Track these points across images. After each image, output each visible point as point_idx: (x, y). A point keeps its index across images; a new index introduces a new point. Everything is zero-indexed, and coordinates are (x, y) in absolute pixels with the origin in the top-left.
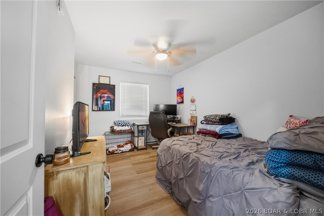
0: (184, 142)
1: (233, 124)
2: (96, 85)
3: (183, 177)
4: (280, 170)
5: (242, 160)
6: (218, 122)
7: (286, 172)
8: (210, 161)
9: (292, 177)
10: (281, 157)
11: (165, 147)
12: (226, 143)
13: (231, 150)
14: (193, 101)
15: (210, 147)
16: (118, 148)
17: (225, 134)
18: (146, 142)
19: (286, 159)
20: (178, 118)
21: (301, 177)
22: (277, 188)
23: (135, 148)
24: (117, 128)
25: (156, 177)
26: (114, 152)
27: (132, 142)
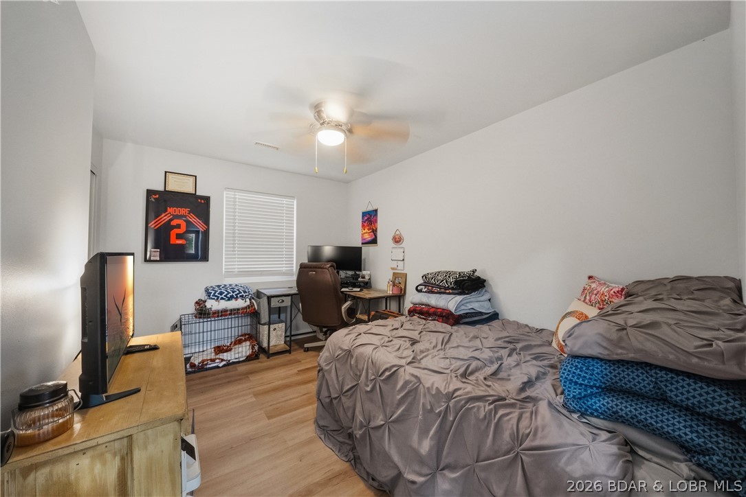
0: (383, 338)
1: (482, 293)
2: (157, 196)
3: (383, 423)
4: (589, 403)
5: (509, 375)
6: (452, 288)
7: (602, 406)
8: (444, 384)
9: (614, 417)
10: (592, 375)
11: (339, 352)
12: (471, 335)
13: (483, 352)
14: (397, 240)
15: (439, 347)
16: (216, 354)
17: (467, 315)
18: (288, 334)
19: (602, 379)
20: (363, 277)
21: (632, 418)
22: (587, 443)
23: (260, 352)
24: (213, 305)
25: (316, 422)
26: (207, 364)
27: (252, 337)
